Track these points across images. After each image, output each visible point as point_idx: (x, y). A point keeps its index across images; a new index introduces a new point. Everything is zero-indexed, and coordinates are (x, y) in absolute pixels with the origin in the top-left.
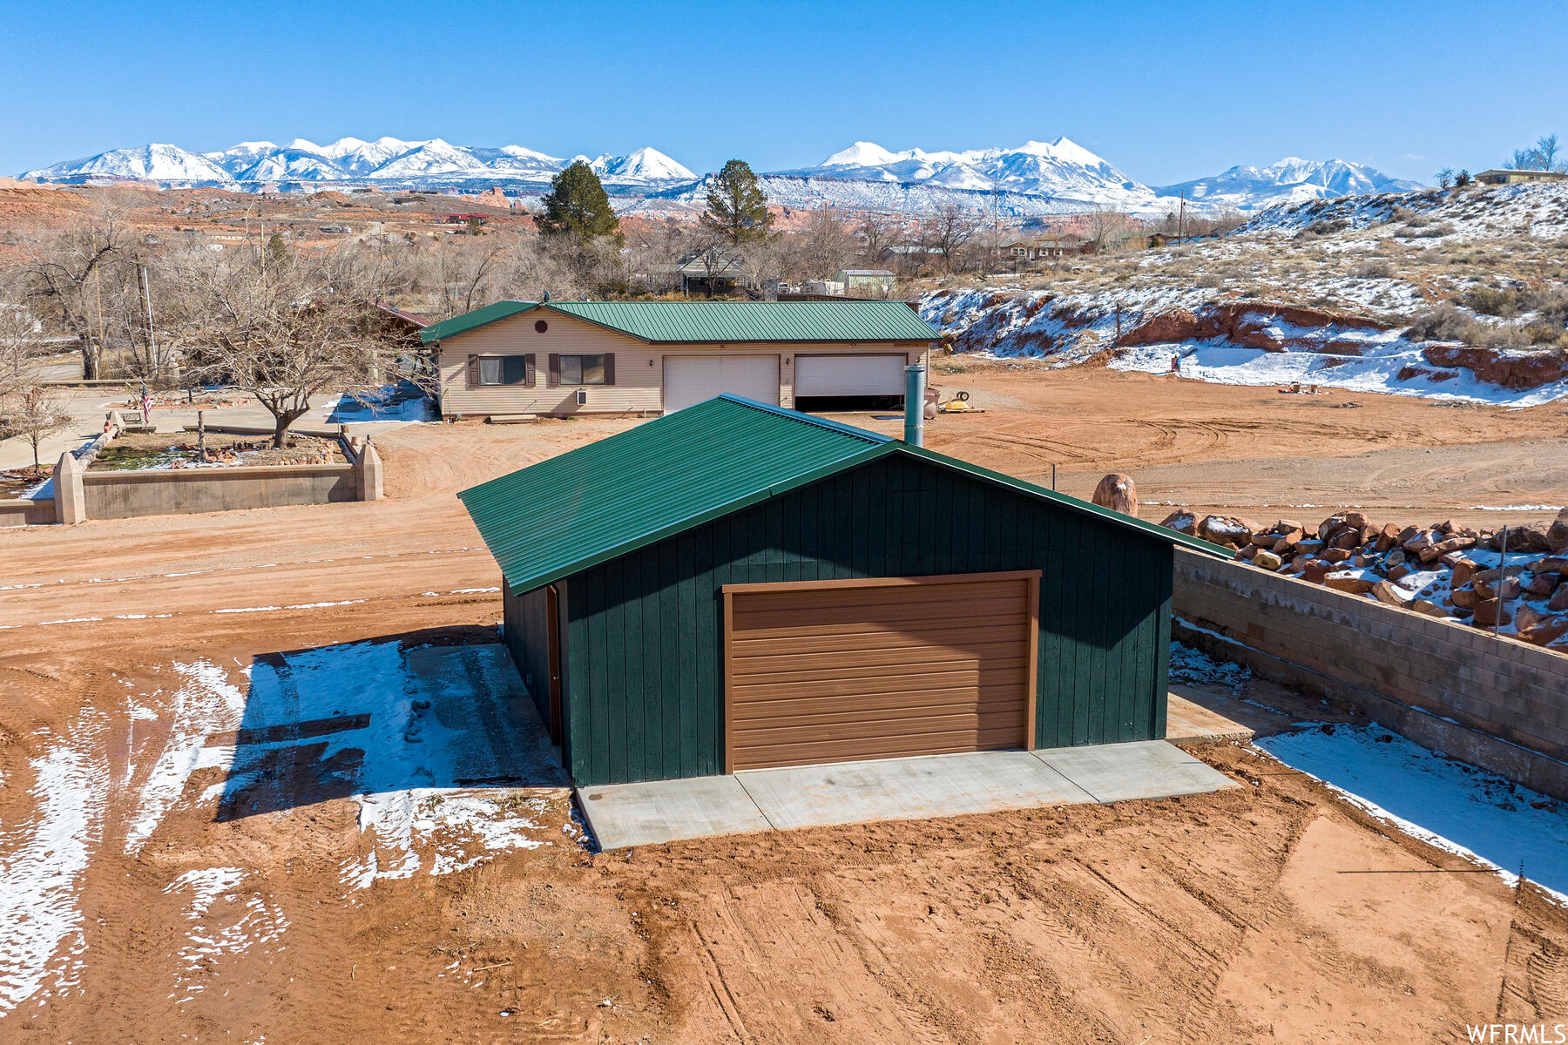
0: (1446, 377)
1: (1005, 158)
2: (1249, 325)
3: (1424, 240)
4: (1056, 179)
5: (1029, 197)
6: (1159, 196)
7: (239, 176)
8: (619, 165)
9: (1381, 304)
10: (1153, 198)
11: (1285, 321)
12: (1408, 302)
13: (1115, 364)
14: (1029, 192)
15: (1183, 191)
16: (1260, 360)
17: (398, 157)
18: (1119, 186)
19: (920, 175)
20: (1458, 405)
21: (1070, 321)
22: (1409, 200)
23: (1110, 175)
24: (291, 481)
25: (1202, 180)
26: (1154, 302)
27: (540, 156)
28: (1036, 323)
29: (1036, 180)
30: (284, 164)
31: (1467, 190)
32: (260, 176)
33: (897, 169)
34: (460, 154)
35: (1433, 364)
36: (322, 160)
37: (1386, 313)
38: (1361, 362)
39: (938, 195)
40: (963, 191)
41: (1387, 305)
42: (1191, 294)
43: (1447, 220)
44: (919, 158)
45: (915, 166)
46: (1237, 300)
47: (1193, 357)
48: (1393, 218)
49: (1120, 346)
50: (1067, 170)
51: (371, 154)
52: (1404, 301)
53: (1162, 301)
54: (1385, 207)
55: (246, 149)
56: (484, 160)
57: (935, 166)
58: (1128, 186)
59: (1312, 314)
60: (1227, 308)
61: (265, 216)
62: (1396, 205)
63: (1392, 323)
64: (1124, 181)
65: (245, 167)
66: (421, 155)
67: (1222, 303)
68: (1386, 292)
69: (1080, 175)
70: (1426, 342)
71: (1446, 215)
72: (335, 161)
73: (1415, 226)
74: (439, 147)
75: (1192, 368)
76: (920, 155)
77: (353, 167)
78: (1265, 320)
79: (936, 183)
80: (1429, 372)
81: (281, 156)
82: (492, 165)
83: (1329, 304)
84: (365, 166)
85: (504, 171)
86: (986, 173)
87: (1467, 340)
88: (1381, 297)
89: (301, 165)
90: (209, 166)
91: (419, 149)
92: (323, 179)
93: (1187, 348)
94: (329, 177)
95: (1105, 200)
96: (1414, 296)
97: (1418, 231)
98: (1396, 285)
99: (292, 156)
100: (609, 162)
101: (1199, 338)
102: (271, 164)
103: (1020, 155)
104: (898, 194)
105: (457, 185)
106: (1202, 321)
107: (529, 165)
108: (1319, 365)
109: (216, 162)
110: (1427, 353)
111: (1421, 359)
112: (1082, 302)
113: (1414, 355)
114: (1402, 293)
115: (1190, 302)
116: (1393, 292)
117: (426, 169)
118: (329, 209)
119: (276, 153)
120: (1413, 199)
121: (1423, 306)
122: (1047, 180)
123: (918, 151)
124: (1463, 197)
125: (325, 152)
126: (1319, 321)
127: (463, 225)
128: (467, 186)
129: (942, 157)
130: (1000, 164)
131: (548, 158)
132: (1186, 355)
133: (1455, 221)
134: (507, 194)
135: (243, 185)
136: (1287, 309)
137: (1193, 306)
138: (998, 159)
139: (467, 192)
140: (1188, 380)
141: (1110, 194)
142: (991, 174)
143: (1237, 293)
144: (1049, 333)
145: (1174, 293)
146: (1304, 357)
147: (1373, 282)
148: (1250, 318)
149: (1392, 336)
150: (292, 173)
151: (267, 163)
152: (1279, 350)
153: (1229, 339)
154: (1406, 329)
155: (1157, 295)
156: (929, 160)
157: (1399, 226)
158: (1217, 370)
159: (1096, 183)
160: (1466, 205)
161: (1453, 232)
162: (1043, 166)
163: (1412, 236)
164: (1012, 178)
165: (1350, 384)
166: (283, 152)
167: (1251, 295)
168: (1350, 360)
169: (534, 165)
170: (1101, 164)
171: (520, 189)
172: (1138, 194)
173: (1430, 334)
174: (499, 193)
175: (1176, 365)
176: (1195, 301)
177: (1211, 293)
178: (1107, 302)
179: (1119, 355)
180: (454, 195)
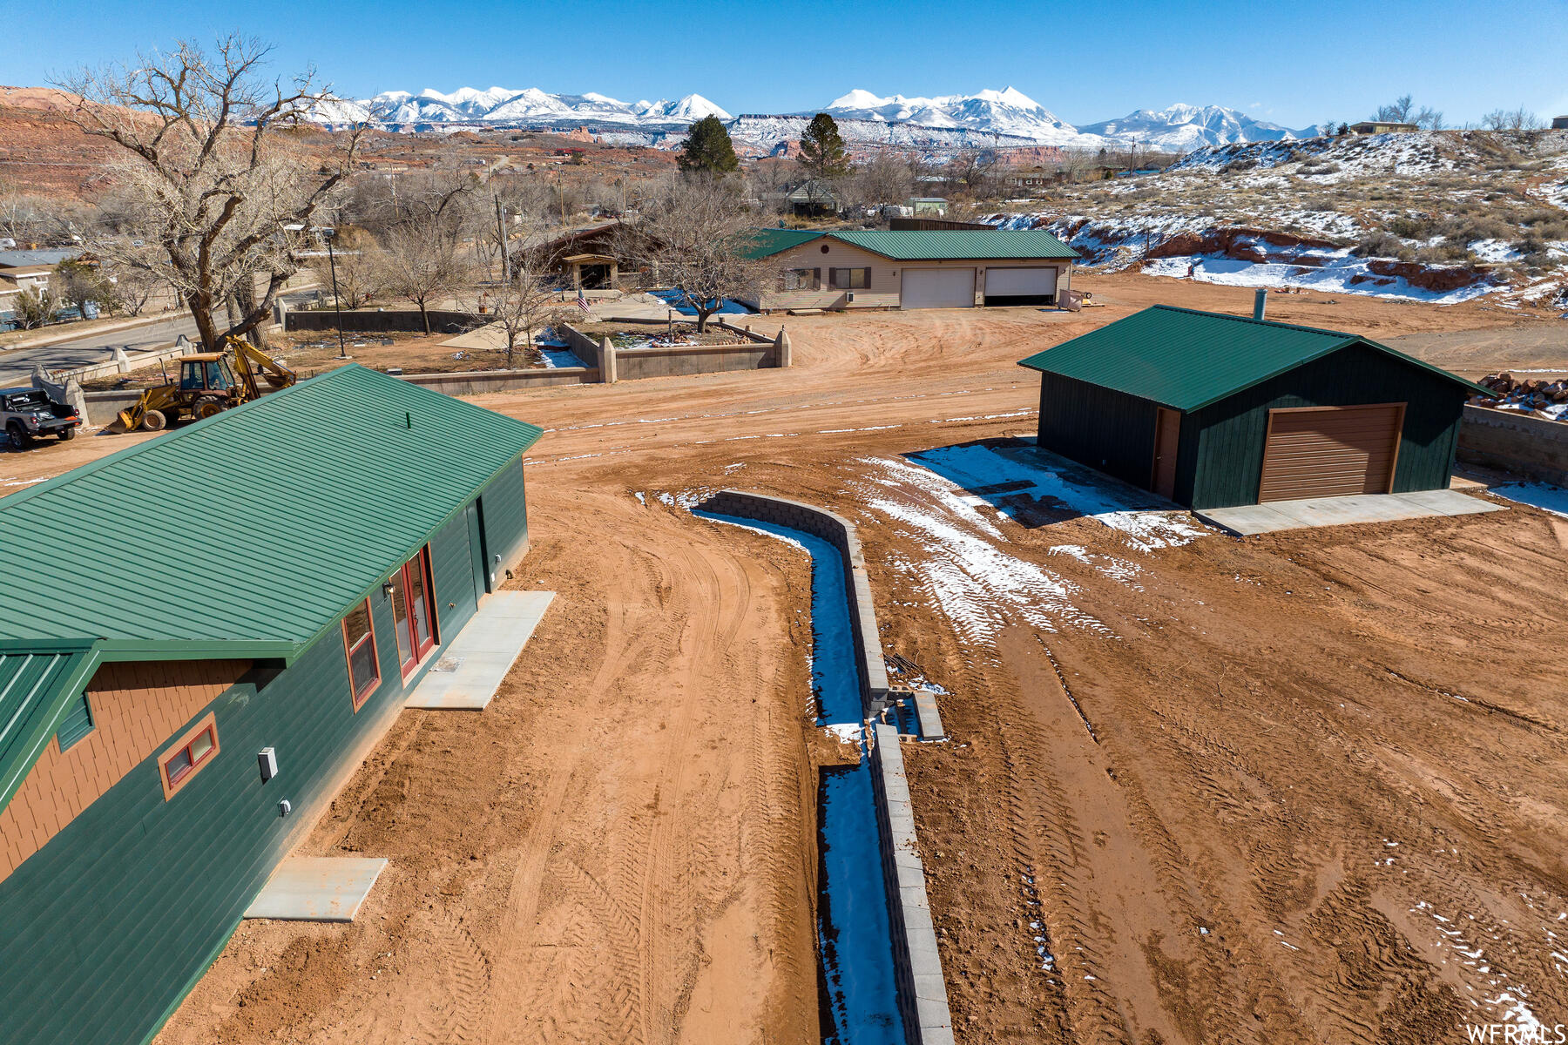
0: (1387, 282)
1: (966, 103)
2: (1241, 244)
3: (1318, 176)
4: (1003, 119)
5: (984, 134)
6: (1080, 133)
7: (383, 119)
8: (673, 108)
9: (1331, 230)
10: (1075, 135)
11: (1267, 241)
12: (1350, 229)
13: (1146, 271)
14: (983, 130)
15: (1098, 129)
16: (1250, 269)
17: (504, 103)
18: (1051, 125)
19: (901, 116)
20: (1403, 302)
21: (1105, 239)
22: (1302, 145)
23: (1044, 116)
24: (737, 355)
25: (1112, 121)
26: (1169, 226)
27: (612, 101)
28: (1077, 240)
29: (989, 120)
30: (417, 110)
31: (1346, 138)
32: (399, 120)
33: (885, 111)
34: (552, 100)
35: (1376, 273)
36: (446, 105)
37: (1336, 236)
38: (1323, 271)
39: (916, 132)
40: (934, 129)
41: (1335, 230)
42: (1196, 221)
43: (1334, 162)
44: (900, 103)
45: (896, 109)
46: (1230, 226)
47: (1201, 266)
48: (1291, 158)
49: (1148, 258)
50: (1012, 112)
51: (485, 99)
52: (1346, 227)
53: (1175, 226)
54: (1287, 152)
55: (388, 98)
56: (570, 104)
57: (912, 109)
58: (1057, 125)
59: (1285, 236)
60: (1224, 232)
61: (417, 152)
62: (1293, 149)
63: (1343, 244)
64: (1054, 121)
65: (388, 111)
66: (520, 101)
67: (1220, 228)
68: (1333, 221)
69: (1022, 116)
70: (1369, 258)
71: (1333, 157)
72: (457, 106)
73: (1311, 165)
74: (535, 94)
75: (1201, 274)
76: (901, 100)
77: (470, 111)
78: (1253, 241)
79: (913, 122)
80: (1374, 279)
81: (415, 103)
82: (576, 109)
83: (1296, 229)
84: (479, 110)
85: (585, 113)
86: (951, 115)
87: (1402, 258)
88: (1330, 225)
89: (430, 110)
90: (360, 111)
91: (520, 97)
92: (448, 120)
93: (1197, 260)
94: (452, 119)
95: (1041, 136)
96: (1353, 224)
97: (1313, 169)
98: (1340, 216)
99: (424, 103)
100: (665, 106)
101: (1203, 253)
102: (408, 109)
103: (977, 101)
104: (885, 132)
105: (550, 124)
106: (1206, 240)
107: (604, 108)
108: (1293, 273)
109: (365, 107)
110: (1371, 266)
111: (1367, 270)
112: (1112, 225)
113: (1361, 267)
114: (1344, 222)
115: (1197, 227)
116: (1338, 221)
117: (526, 112)
118: (465, 145)
119: (410, 100)
120: (1306, 144)
121: (1361, 231)
122: (996, 120)
123: (900, 97)
124: (1344, 143)
125: (449, 99)
126: (1291, 242)
127: (568, 157)
128: (559, 125)
129: (918, 102)
130: (962, 107)
131: (619, 103)
132: (1196, 264)
133: (1339, 162)
134: (591, 131)
135: (388, 126)
136: (1267, 233)
137: (1199, 230)
138: (960, 104)
139: (559, 130)
140: (1201, 282)
141: (1043, 131)
142: (954, 115)
143: (1228, 221)
144: (1089, 247)
145: (1182, 220)
146: (1282, 267)
147: (1323, 214)
148: (1241, 239)
149: (1343, 253)
150: (424, 116)
151: (404, 108)
152: (1263, 261)
153: (1225, 253)
154: (1353, 248)
155: (1170, 221)
156: (908, 104)
157: (1298, 165)
158: (1219, 275)
159: (1034, 123)
160: (1347, 150)
161: (1339, 170)
162: (994, 109)
163: (1309, 174)
164: (970, 119)
165: (1315, 286)
166: (416, 99)
167: (1240, 223)
168: (1314, 270)
169: (608, 108)
170: (1038, 108)
171: (598, 127)
172: (1065, 131)
173: (1372, 252)
174: (585, 131)
175: (1191, 272)
176: (1199, 226)
177: (1210, 220)
178: (1132, 224)
179: (1149, 264)
180: (550, 132)
